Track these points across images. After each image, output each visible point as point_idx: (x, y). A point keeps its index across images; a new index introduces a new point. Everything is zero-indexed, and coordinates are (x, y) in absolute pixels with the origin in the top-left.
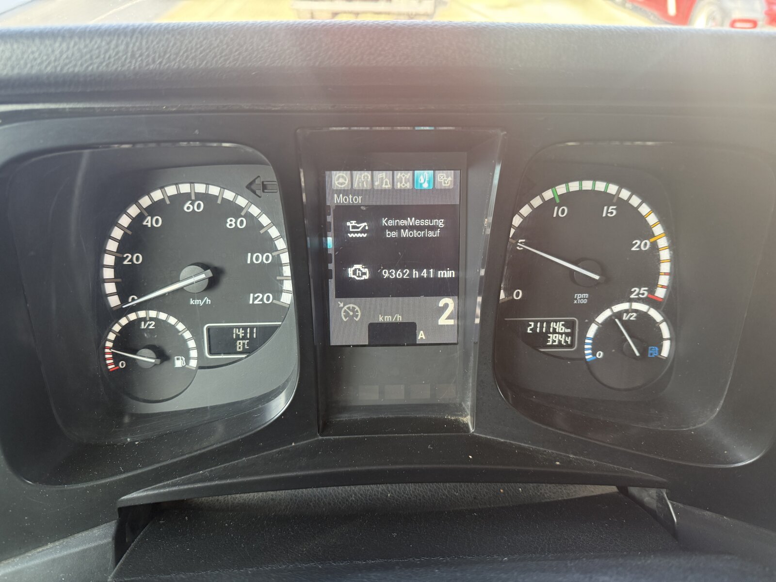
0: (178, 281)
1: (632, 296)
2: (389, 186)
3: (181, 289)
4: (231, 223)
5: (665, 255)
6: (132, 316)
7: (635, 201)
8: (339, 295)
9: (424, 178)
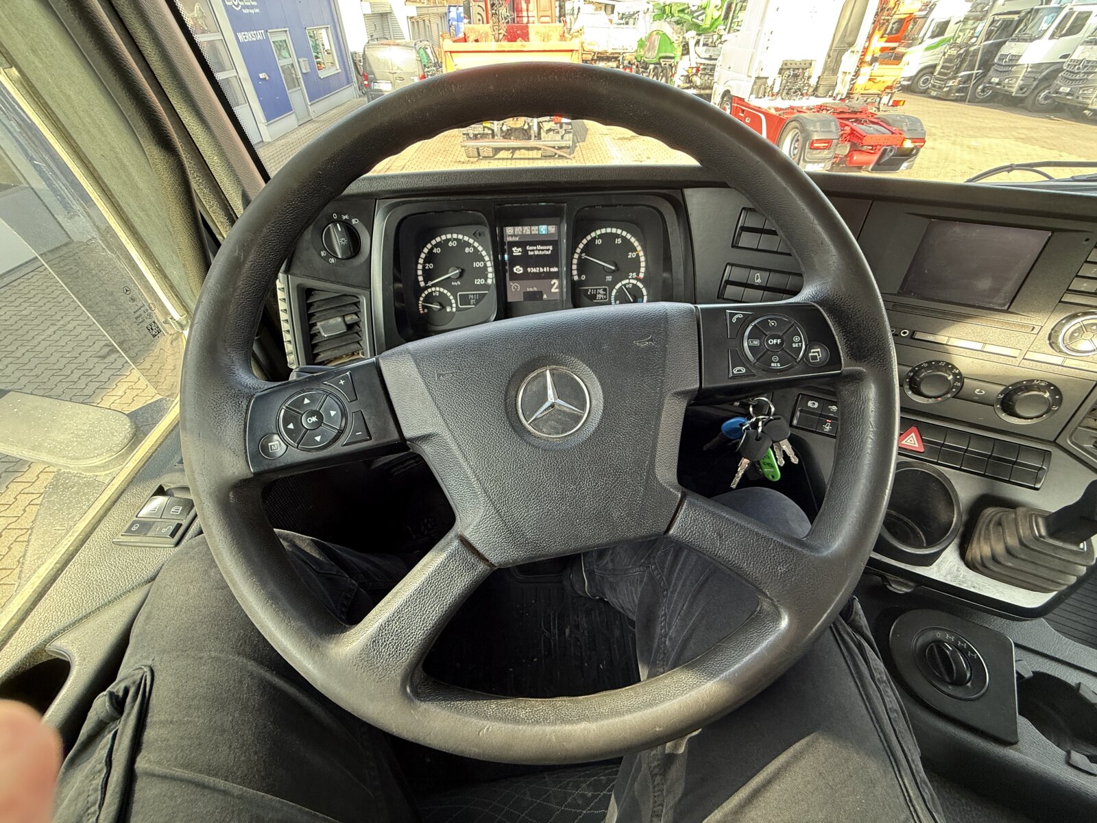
0: (448, 273)
1: (630, 277)
2: (529, 233)
3: (449, 277)
4: (467, 250)
5: (642, 259)
6: (430, 290)
7: (629, 236)
8: (511, 280)
9: (543, 229)
